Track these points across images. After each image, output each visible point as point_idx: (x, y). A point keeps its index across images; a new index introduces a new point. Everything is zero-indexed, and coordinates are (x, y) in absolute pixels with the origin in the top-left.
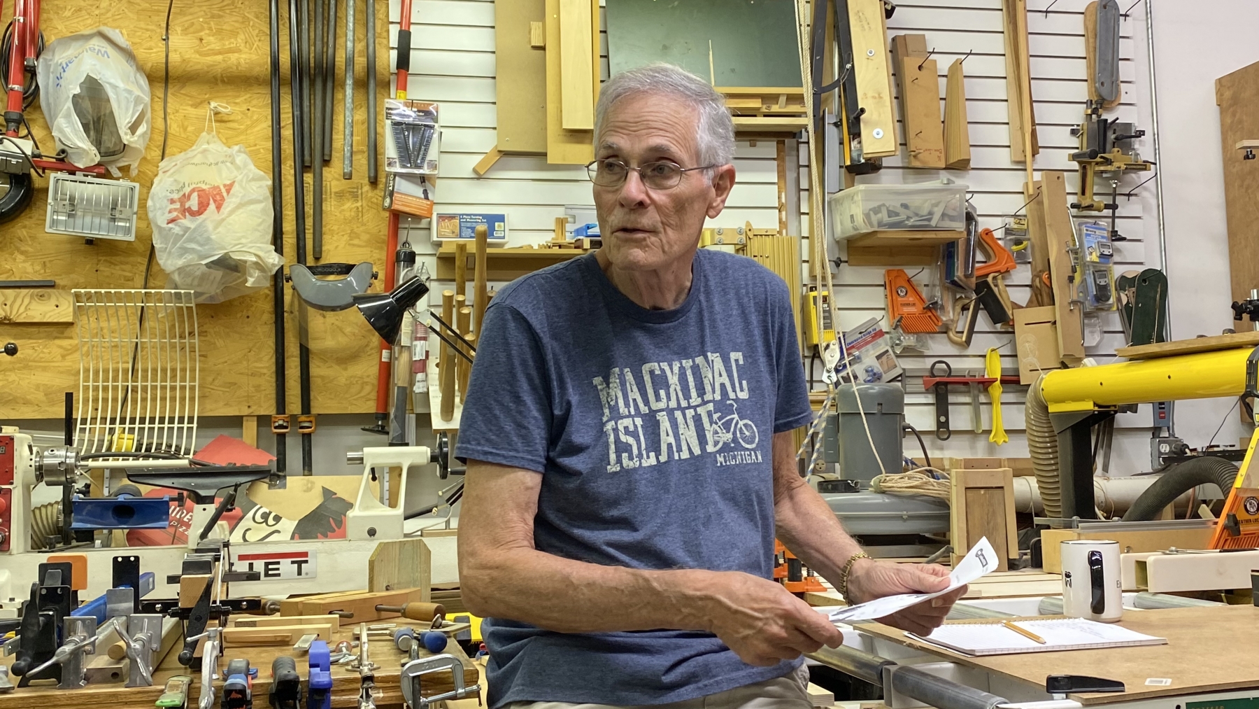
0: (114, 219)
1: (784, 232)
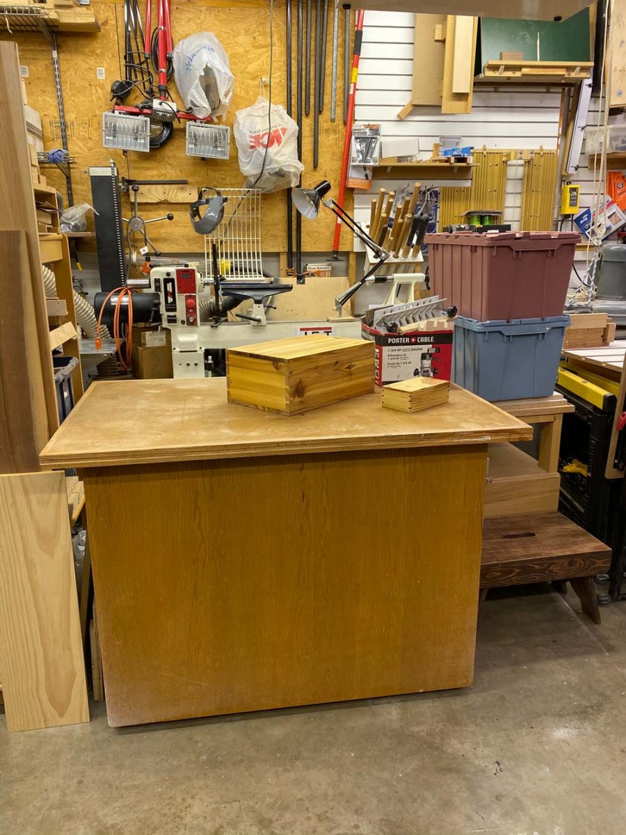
0: (216, 147)
1: (559, 151)
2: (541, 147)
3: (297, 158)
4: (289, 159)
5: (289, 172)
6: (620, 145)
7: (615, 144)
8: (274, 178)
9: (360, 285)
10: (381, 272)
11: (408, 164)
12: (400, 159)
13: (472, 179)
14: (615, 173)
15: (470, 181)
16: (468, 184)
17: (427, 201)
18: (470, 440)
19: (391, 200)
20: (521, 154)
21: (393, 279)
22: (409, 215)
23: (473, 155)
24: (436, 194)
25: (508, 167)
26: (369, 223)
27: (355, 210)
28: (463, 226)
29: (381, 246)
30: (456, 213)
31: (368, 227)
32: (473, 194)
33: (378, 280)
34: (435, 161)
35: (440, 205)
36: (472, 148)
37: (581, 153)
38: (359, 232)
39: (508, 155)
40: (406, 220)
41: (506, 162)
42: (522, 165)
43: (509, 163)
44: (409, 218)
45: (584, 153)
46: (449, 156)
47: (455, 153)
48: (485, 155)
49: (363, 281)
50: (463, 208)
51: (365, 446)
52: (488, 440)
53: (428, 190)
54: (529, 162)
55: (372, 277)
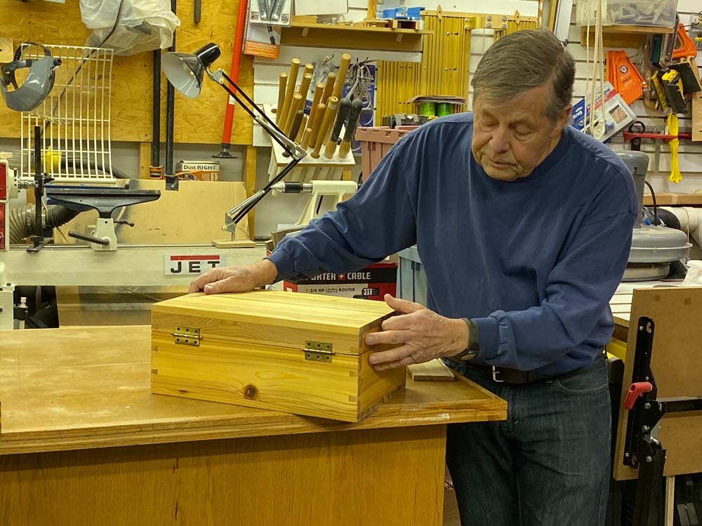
1: (540, 19)
2: (517, 12)
3: (170, 8)
4: (158, 9)
5: (158, 28)
6: (622, 16)
7: (614, 14)
8: (135, 35)
9: (264, 195)
10: (294, 177)
11: (333, 26)
12: (321, 18)
13: (422, 52)
14: (617, 52)
15: (420, 54)
16: (417, 58)
17: (360, 79)
18: (420, 419)
19: (308, 76)
20: (489, 20)
21: (311, 188)
22: (333, 99)
23: (424, 19)
24: (373, 70)
25: (472, 37)
26: (276, 106)
27: (255, 86)
28: (410, 117)
29: (293, 141)
30: (401, 98)
31: (274, 111)
32: (424, 72)
33: (289, 189)
34: (371, 24)
35: (378, 85)
36: (423, 9)
37: (571, 24)
38: (260, 117)
39: (473, 21)
40: (329, 104)
41: (470, 30)
42: (492, 36)
43: (473, 31)
44: (333, 103)
45: (574, 24)
46: (391, 19)
47: (398, 15)
48: (440, 19)
49: (268, 189)
50: (410, 91)
51: (271, 430)
52: (446, 420)
53: (361, 64)
54: (500, 32)
55: (281, 184)
